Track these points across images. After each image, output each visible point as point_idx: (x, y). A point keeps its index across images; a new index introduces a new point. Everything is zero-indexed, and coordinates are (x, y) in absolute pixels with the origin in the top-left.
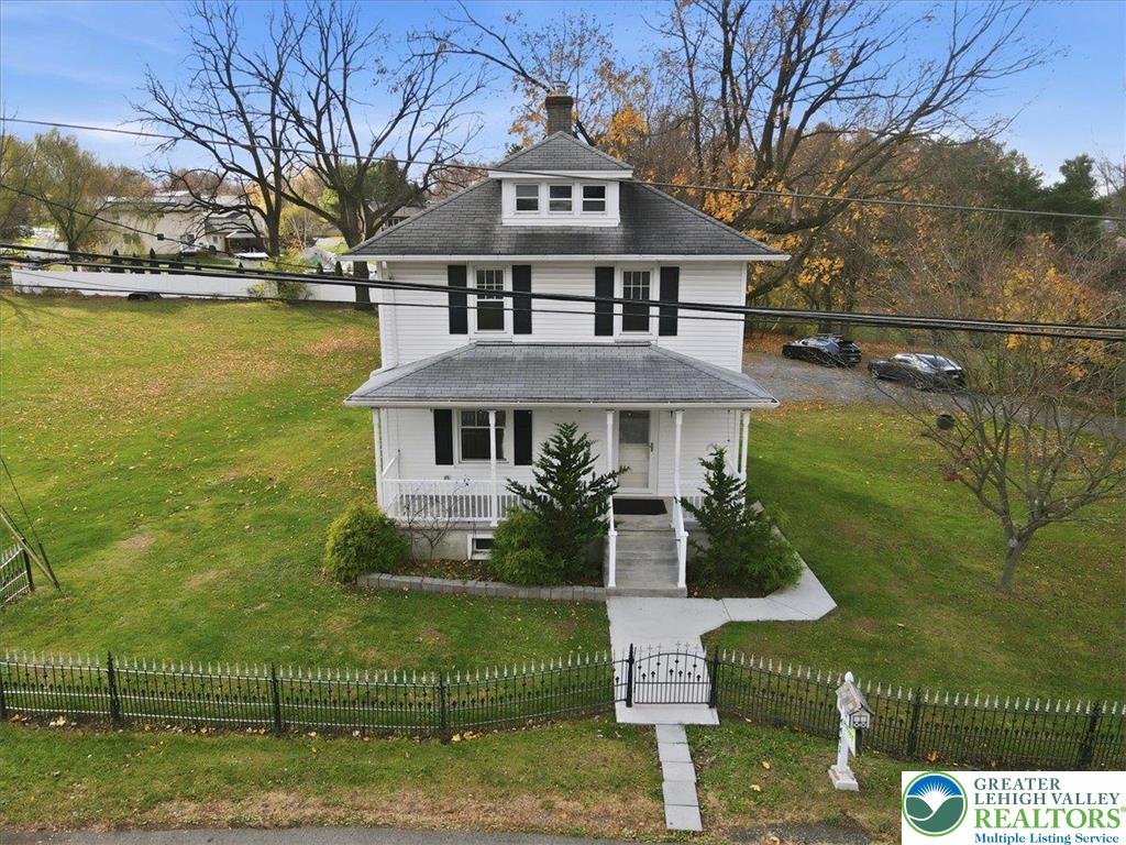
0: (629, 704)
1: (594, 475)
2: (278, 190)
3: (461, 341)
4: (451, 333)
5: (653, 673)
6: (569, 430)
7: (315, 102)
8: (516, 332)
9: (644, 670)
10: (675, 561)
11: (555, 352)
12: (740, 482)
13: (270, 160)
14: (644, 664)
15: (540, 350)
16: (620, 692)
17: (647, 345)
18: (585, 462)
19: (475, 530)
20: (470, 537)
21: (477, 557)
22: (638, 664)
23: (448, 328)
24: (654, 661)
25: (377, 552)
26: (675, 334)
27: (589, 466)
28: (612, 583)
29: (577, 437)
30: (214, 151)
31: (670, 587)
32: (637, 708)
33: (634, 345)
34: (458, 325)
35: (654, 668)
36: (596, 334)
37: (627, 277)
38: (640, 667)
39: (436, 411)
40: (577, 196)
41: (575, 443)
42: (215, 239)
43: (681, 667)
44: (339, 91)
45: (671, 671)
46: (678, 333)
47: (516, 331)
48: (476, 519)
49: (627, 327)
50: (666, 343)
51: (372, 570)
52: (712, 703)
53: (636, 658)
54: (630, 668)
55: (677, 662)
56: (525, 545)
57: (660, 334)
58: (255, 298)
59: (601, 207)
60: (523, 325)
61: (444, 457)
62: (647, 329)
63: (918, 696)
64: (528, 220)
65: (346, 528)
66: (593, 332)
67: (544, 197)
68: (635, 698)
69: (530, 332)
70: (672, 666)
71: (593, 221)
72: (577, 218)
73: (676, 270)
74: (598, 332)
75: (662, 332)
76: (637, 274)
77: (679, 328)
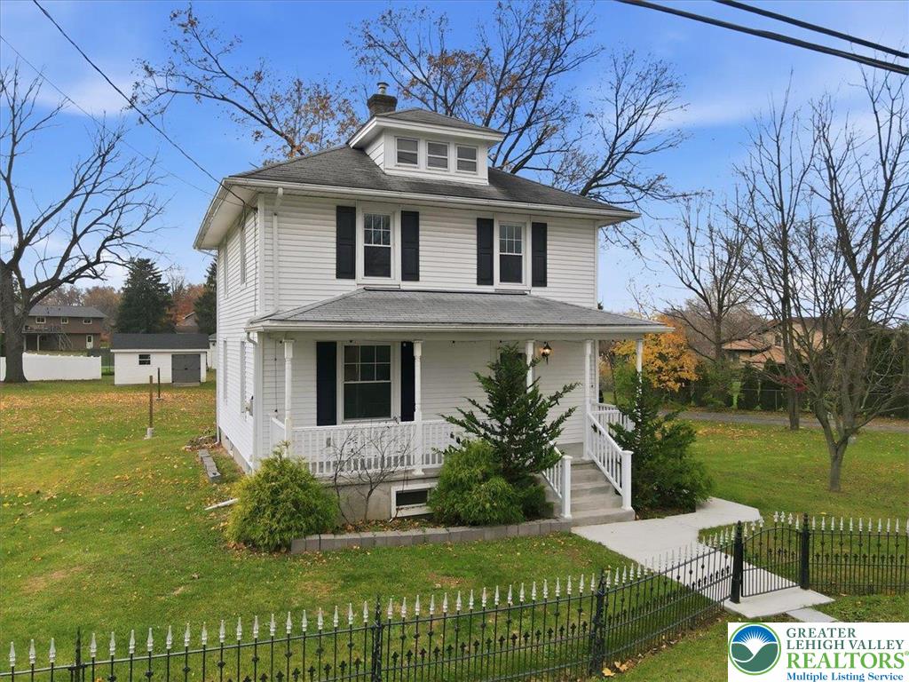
0: (735, 601)
3: (347, 287)
4: (338, 276)
5: (757, 556)
8: (403, 279)
17: (522, 294)
20: (393, 490)
23: (335, 272)
26: (546, 286)
31: (615, 511)
32: (747, 602)
33: (511, 294)
34: (345, 269)
36: (478, 284)
40: (453, 156)
45: (771, 551)
46: (548, 284)
47: (405, 278)
49: (503, 279)
50: (538, 292)
55: (776, 538)
57: (533, 285)
59: (472, 167)
60: (411, 272)
61: (326, 416)
62: (521, 282)
64: (409, 171)
66: (476, 281)
67: (423, 153)
68: (742, 591)
69: (418, 280)
71: (466, 179)
72: (452, 174)
73: (544, 226)
74: (479, 282)
75: (534, 284)
76: (511, 228)
77: (548, 280)
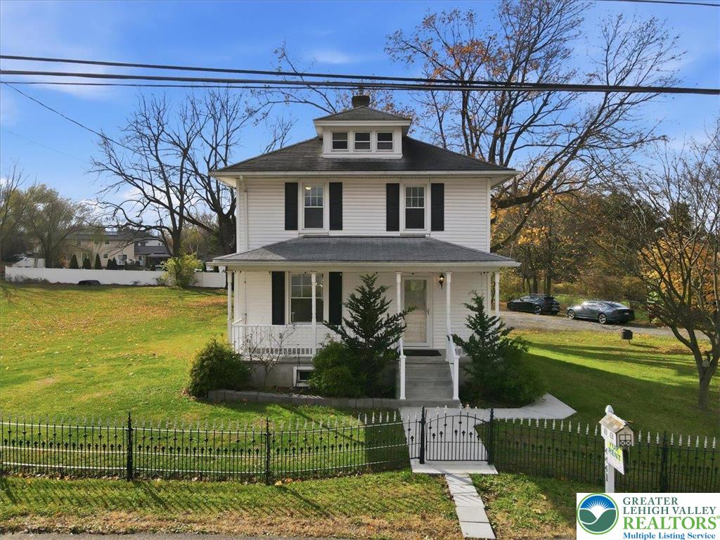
0: (422, 462)
1: (388, 315)
2: (181, 214)
3: (292, 235)
4: (286, 229)
5: (441, 433)
6: (369, 281)
7: (208, 163)
8: (331, 229)
9: (434, 431)
10: (450, 382)
11: (359, 240)
12: (496, 319)
13: (178, 197)
14: (434, 425)
15: (348, 240)
16: (414, 450)
17: (424, 237)
18: (382, 306)
19: (299, 363)
20: (295, 369)
21: (301, 385)
22: (429, 426)
23: (284, 226)
24: (442, 422)
25: (225, 372)
26: (443, 230)
27: (385, 308)
28: (403, 397)
29: (376, 287)
30: (143, 190)
31: (447, 399)
32: (429, 464)
33: (414, 237)
34: (291, 224)
35: (442, 429)
36: (387, 230)
37: (408, 191)
38: (430, 428)
39: (273, 272)
40: (374, 140)
41: (374, 291)
42: (140, 258)
43: (464, 428)
44: (223, 155)
45: (456, 431)
46: (445, 229)
48: (301, 355)
49: (408, 226)
50: (437, 236)
51: (220, 387)
52: (490, 461)
53: (427, 421)
54: (423, 428)
55: (460, 423)
56: (336, 364)
58: (161, 283)
59: (390, 147)
60: (336, 223)
61: (278, 319)
62: (423, 227)
63: (665, 440)
64: (340, 154)
65: (203, 355)
66: (385, 229)
67: (351, 140)
68: (427, 456)
69: (341, 229)
70: (457, 427)
71: (384, 155)
72: (374, 152)
73: (442, 186)
74: (389, 229)
75: (433, 229)
76: (415, 189)
77: (445, 226)
